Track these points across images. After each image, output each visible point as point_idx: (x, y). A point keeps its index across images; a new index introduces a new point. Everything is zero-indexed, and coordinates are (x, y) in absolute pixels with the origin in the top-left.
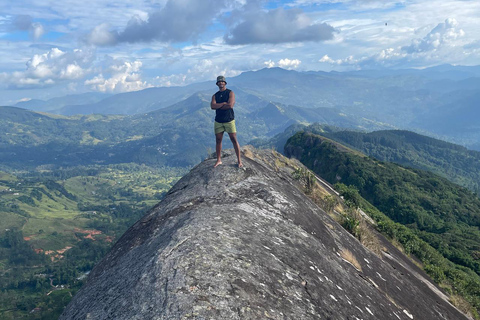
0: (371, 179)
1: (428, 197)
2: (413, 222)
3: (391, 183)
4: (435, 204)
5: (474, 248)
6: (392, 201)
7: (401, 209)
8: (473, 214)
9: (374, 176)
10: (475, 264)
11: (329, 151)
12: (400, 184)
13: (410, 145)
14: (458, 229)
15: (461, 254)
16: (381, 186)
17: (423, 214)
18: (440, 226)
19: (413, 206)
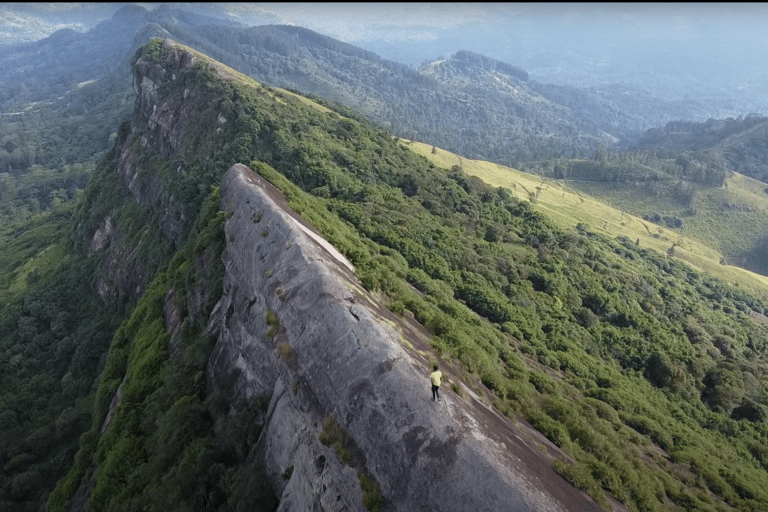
0: (268, 123)
1: (343, 150)
2: (324, 184)
3: (295, 128)
4: (351, 159)
5: (400, 223)
6: (297, 155)
7: (308, 166)
8: (395, 171)
9: (273, 118)
10: (401, 244)
11: (207, 77)
12: (306, 130)
13: (305, 50)
14: (378, 192)
15: (384, 230)
16: (281, 133)
17: (336, 172)
18: (357, 189)
19: (323, 162)
